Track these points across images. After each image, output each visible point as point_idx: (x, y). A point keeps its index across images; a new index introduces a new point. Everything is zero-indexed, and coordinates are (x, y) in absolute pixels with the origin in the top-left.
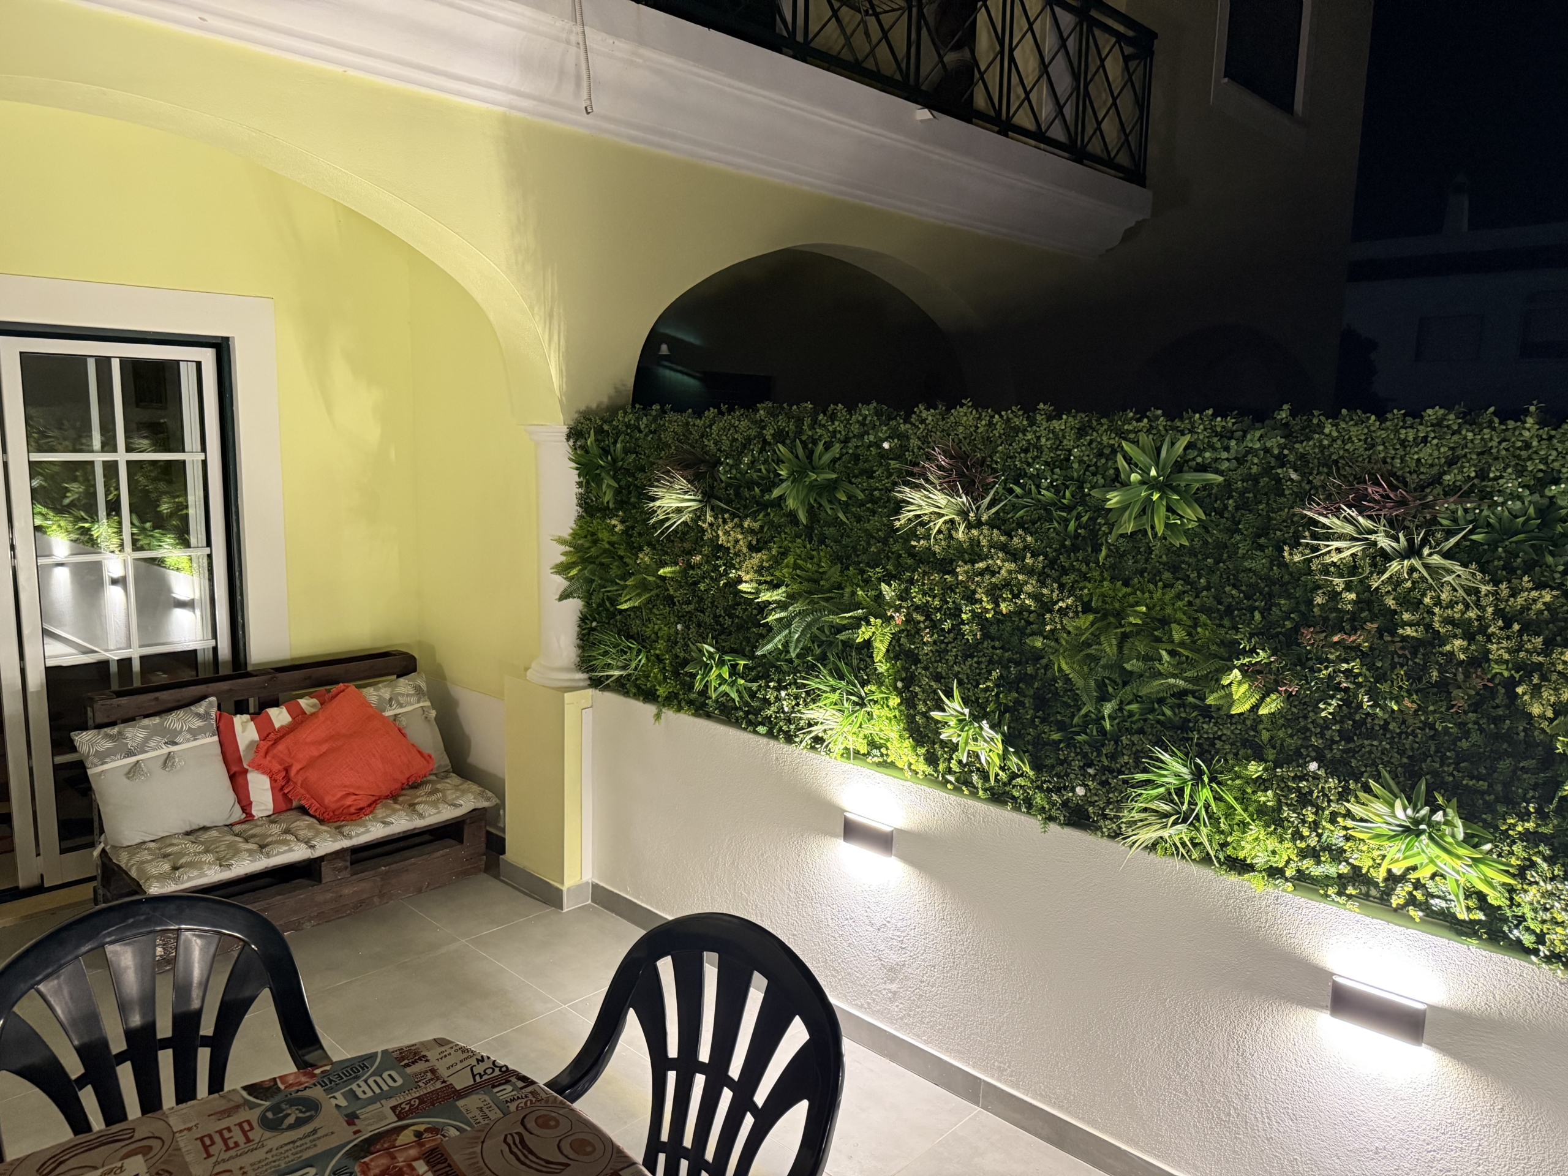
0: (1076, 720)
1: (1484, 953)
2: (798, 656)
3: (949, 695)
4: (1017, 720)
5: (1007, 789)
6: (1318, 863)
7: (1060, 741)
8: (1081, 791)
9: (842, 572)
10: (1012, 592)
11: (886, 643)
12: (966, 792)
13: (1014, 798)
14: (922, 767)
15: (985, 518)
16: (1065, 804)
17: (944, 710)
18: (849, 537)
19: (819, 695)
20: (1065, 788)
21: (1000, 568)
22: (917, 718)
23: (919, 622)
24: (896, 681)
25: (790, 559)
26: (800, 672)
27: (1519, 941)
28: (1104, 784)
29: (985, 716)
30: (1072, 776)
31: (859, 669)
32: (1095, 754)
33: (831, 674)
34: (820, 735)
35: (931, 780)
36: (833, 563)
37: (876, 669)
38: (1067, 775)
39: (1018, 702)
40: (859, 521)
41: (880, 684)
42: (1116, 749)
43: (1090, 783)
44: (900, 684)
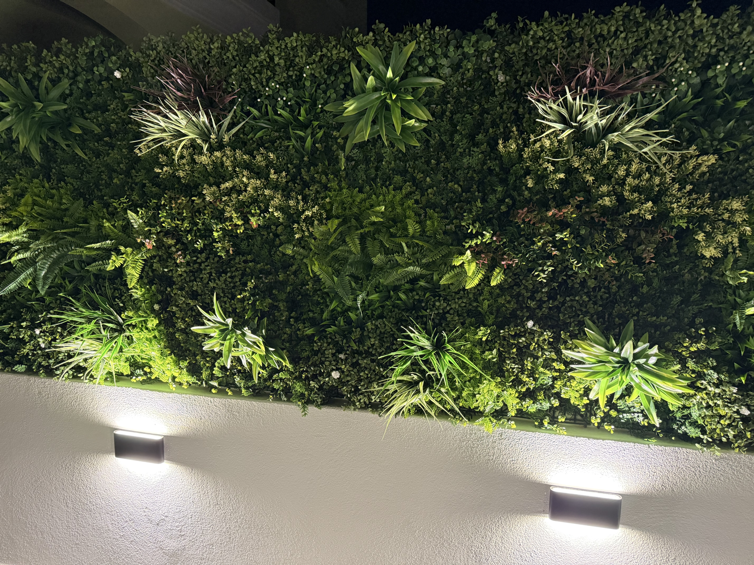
0: (325, 315)
1: (660, 448)
2: (48, 294)
3: (210, 309)
4: (273, 323)
5: (268, 384)
6: (535, 400)
7: (313, 335)
8: (335, 375)
9: (85, 207)
10: (259, 208)
11: (139, 269)
12: (230, 393)
13: (274, 390)
14: (186, 378)
15: (226, 139)
16: (321, 388)
17: (203, 324)
18: (88, 172)
19: (74, 327)
20: (321, 374)
21: (246, 186)
22: (177, 335)
23: (170, 247)
24: (152, 304)
25: (28, 198)
26: (53, 308)
27: (685, 434)
28: (355, 365)
29: (245, 323)
30: (327, 363)
31: (114, 298)
32: (345, 341)
33: (85, 306)
34: (81, 364)
35: (195, 388)
36: (76, 199)
37: (131, 296)
38: (322, 363)
39: (273, 307)
40: (98, 156)
41: (137, 309)
42: (362, 335)
43: (343, 367)
44: (156, 307)
